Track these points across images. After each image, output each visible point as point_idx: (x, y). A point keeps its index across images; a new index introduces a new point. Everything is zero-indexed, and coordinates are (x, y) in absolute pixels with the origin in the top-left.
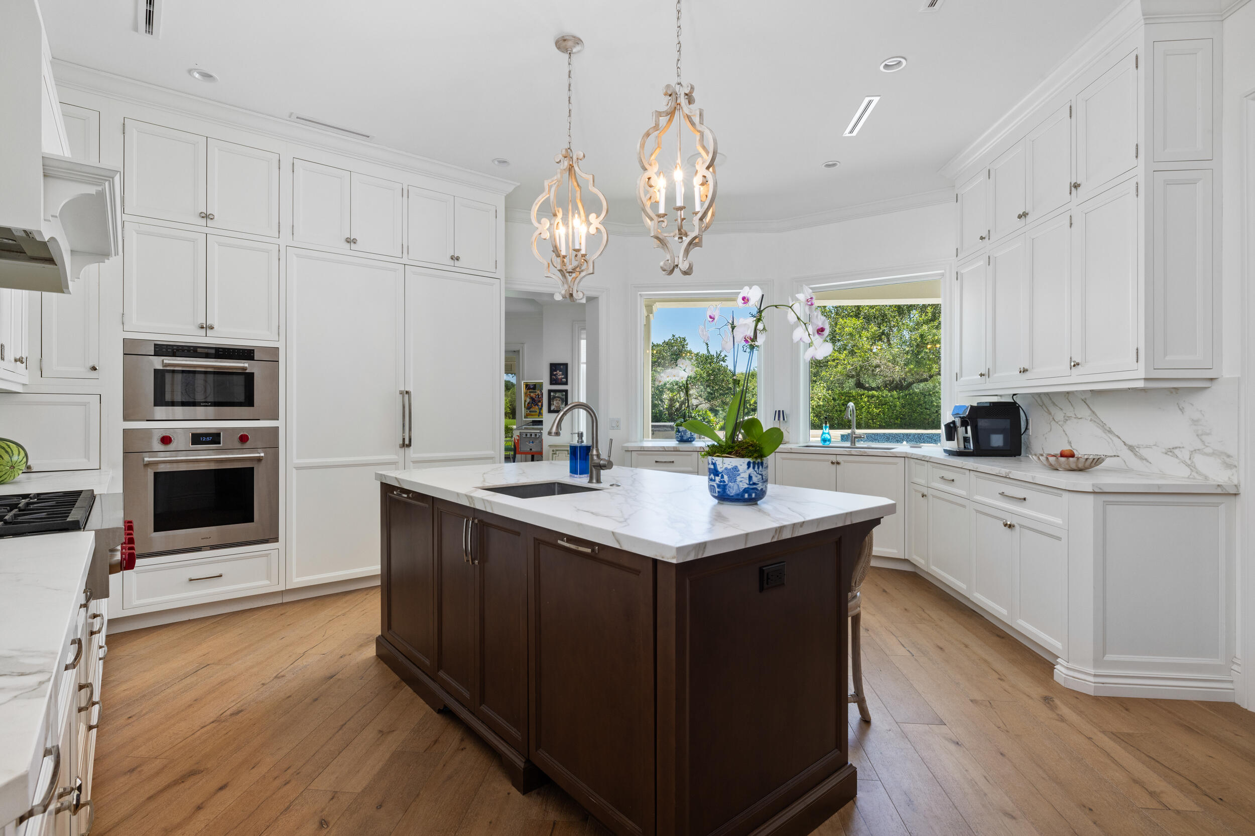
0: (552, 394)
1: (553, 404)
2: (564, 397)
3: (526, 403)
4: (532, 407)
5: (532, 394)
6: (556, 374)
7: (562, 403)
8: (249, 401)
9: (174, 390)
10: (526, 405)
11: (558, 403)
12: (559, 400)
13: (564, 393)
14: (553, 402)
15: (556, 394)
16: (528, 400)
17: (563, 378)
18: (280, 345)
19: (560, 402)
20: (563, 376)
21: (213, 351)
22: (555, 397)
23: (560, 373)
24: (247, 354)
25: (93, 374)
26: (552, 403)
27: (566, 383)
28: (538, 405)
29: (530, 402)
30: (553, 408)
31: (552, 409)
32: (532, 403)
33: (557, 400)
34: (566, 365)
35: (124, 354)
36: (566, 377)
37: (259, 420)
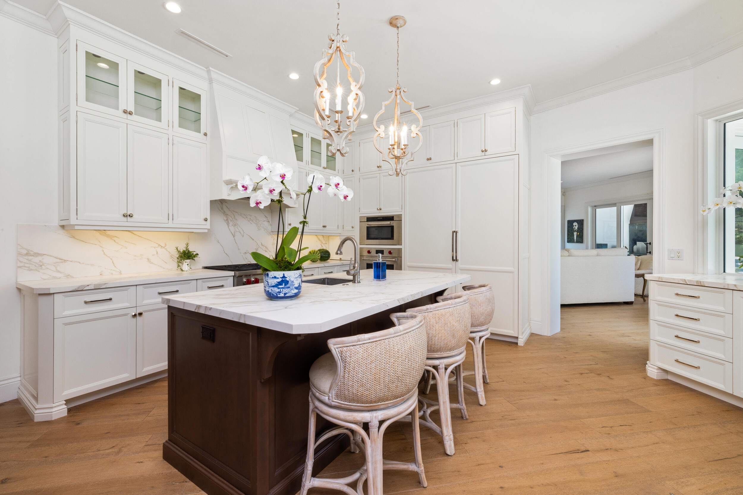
8: (392, 238)
9: (374, 233)
18: (402, 213)
21: (382, 218)
24: (391, 218)
25: (353, 229)
35: (360, 222)
37: (396, 245)
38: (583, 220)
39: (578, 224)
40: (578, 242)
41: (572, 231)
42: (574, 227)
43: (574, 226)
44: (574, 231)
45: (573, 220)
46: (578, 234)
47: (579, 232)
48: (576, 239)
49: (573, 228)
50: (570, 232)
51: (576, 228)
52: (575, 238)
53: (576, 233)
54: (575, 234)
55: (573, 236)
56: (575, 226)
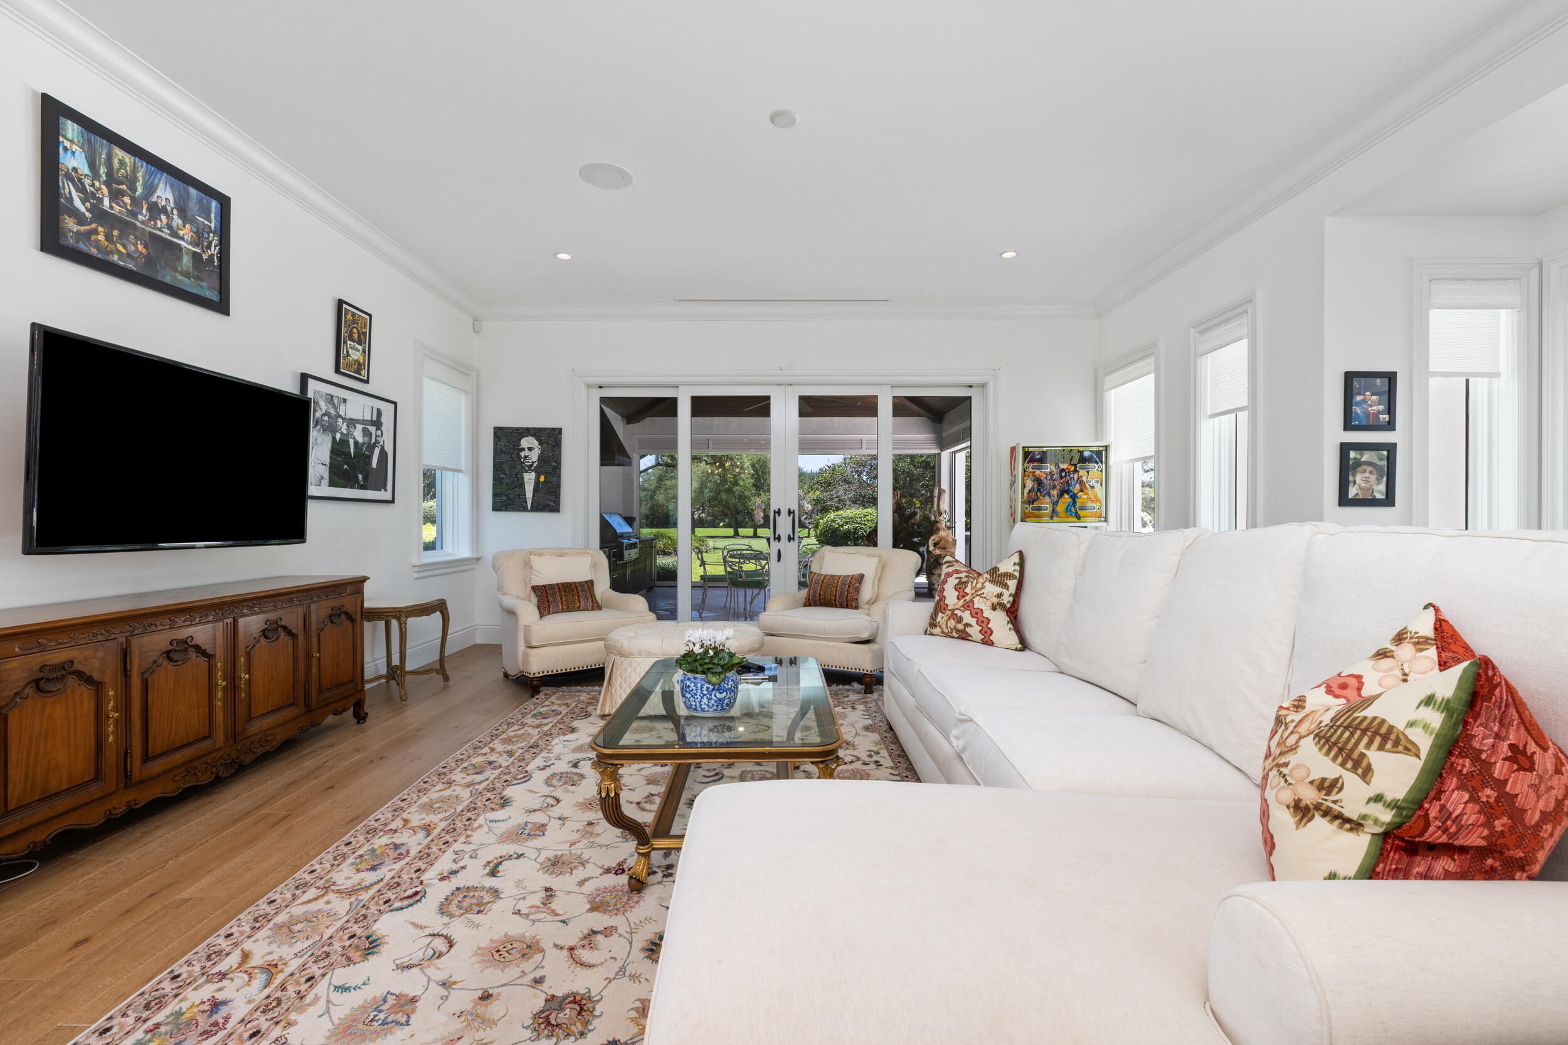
0: (1352, 454)
1: (1355, 482)
2: (1385, 463)
3: (1026, 491)
4: (1038, 499)
5: (1038, 472)
6: (1364, 401)
7: (1379, 481)
10: (1025, 495)
11: (1367, 480)
12: (1371, 472)
13: (1385, 453)
14: (1354, 475)
15: (1362, 456)
16: (1029, 484)
17: (1382, 413)
19: (1373, 478)
20: (1381, 407)
22: (1358, 463)
23: (1375, 398)
26: (1351, 478)
27: (1390, 426)
28: (1049, 495)
29: (1033, 488)
30: (1353, 492)
31: (1351, 495)
32: (1039, 490)
33: (1365, 471)
34: (1391, 378)
36: (1391, 409)
38: (560, 429)
39: (541, 443)
40: (538, 507)
41: (513, 467)
42: (523, 454)
43: (523, 449)
44: (522, 467)
45: (518, 429)
46: (542, 479)
47: (545, 473)
48: (533, 496)
49: (519, 457)
50: (507, 472)
51: (534, 456)
52: (529, 494)
53: (533, 475)
54: (529, 479)
55: (522, 485)
56: (530, 449)
